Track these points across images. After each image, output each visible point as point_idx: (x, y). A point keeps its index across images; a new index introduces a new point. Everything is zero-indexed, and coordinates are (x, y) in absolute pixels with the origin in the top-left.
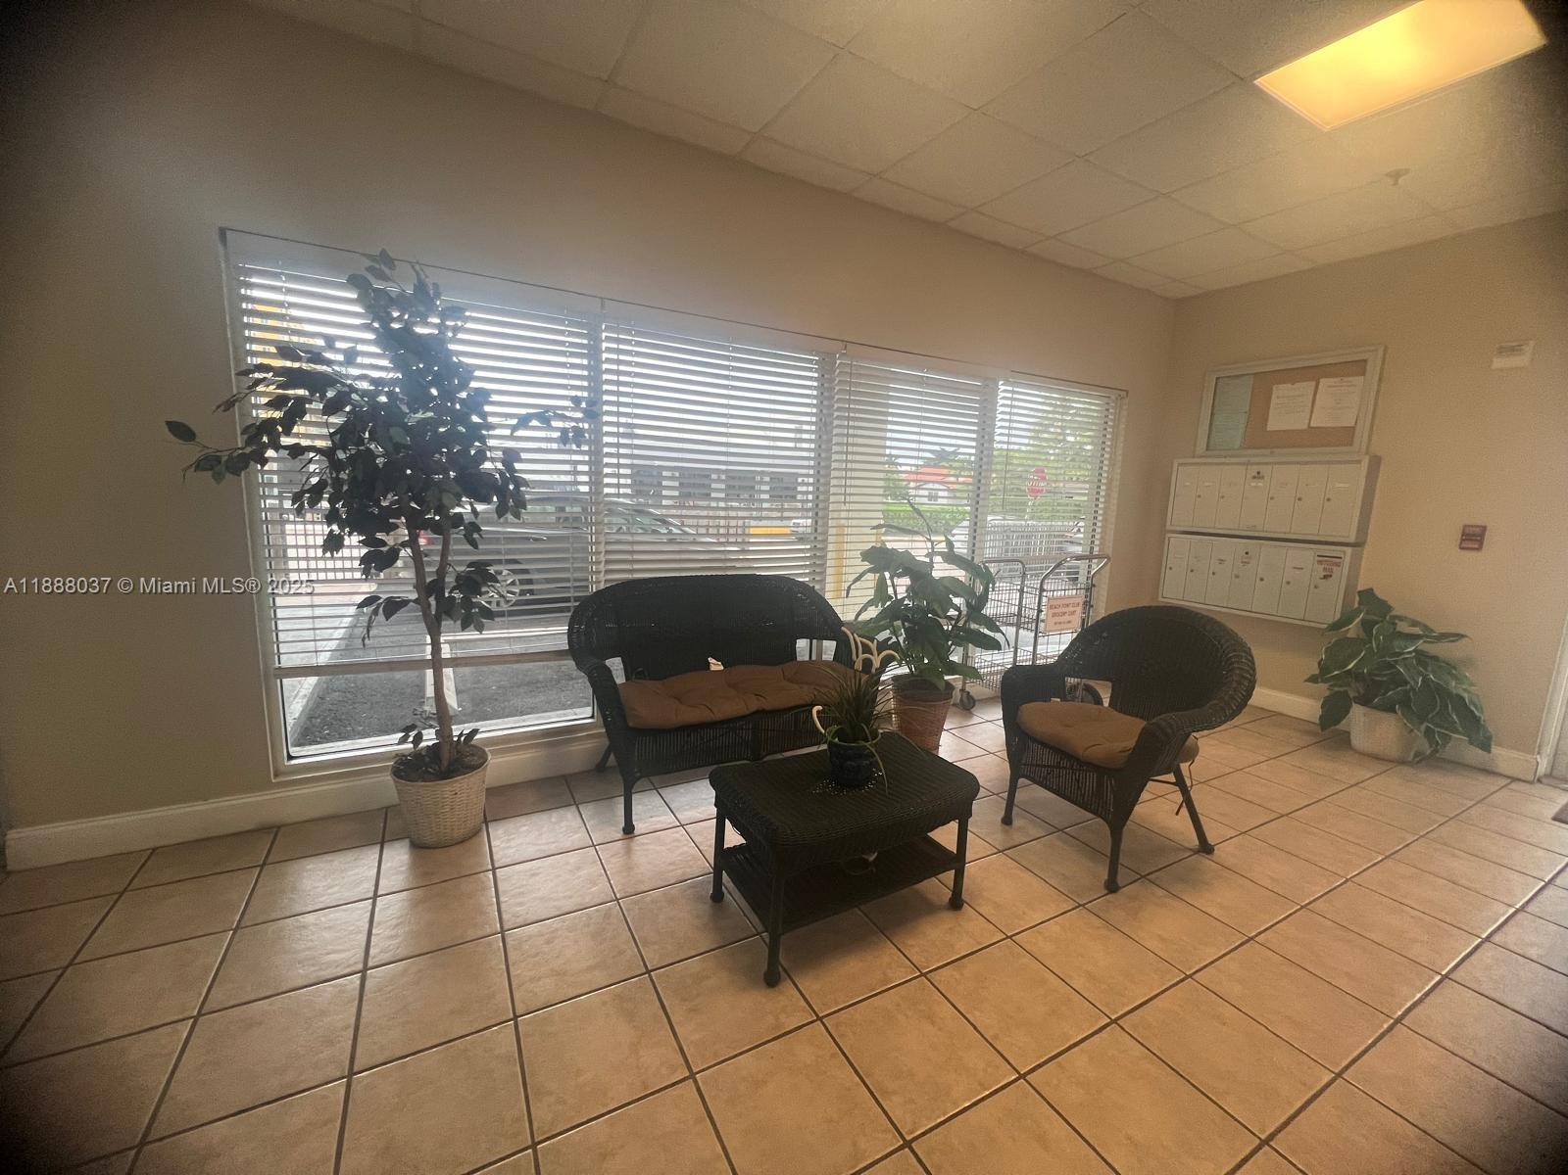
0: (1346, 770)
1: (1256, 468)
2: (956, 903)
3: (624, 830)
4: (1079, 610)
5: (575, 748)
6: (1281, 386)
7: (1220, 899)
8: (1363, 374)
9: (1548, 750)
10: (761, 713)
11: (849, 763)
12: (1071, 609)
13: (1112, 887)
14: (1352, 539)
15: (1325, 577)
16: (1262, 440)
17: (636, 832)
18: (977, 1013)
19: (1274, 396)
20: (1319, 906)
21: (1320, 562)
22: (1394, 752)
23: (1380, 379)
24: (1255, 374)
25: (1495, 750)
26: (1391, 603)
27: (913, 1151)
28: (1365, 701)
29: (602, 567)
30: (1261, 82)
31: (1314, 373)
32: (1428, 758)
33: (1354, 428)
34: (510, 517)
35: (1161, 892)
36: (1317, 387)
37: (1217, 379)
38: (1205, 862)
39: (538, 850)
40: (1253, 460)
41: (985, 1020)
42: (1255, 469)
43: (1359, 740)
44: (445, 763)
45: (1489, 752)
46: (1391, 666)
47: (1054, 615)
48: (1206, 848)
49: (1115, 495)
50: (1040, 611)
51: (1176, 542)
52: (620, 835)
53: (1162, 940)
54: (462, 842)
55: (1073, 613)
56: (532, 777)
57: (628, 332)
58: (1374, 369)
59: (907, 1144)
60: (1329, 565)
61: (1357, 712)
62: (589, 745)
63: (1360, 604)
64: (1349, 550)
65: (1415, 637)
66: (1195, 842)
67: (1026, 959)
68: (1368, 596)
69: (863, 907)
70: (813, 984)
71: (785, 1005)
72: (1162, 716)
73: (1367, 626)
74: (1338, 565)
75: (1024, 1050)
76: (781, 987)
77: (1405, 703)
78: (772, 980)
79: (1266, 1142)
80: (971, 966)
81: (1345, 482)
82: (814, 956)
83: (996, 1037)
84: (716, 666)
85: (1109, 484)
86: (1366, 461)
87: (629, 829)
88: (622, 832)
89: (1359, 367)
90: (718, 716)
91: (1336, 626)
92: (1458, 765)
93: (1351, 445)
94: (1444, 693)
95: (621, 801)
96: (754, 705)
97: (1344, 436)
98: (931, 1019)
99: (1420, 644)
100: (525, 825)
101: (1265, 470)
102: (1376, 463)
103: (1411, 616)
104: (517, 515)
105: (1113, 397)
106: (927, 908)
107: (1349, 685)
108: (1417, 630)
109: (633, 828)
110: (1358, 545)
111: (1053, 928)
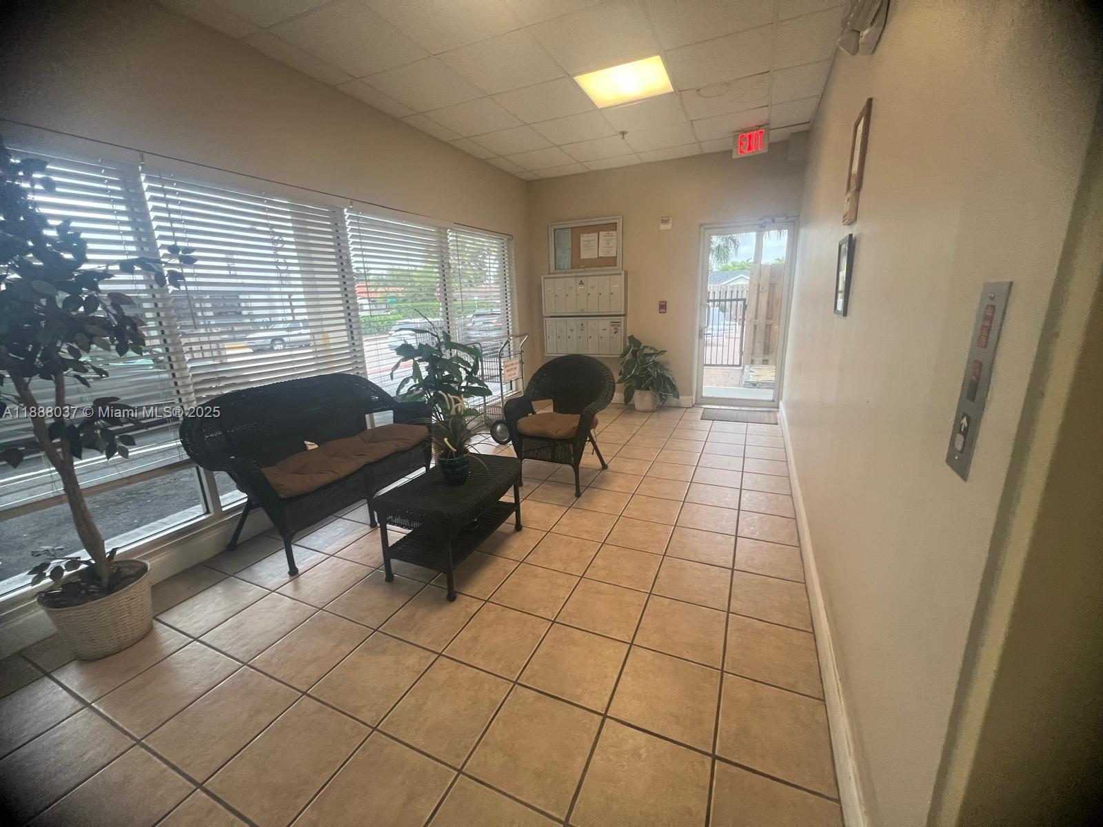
0: (637, 420)
1: (581, 279)
2: (518, 527)
3: (290, 573)
4: (518, 366)
5: (205, 538)
6: (584, 235)
7: (618, 484)
8: (616, 230)
9: (694, 393)
10: (368, 464)
11: (457, 470)
12: (514, 366)
13: (578, 495)
14: (623, 313)
15: (616, 332)
16: (579, 264)
17: (300, 572)
18: (553, 565)
19: (581, 241)
20: (649, 474)
21: (612, 325)
22: (650, 407)
23: (623, 233)
24: (572, 228)
25: (681, 397)
26: (641, 340)
27: (558, 623)
28: (639, 388)
29: (191, 388)
30: (577, 78)
31: (597, 229)
32: (661, 407)
33: (616, 257)
34: (130, 353)
35: (596, 490)
36: (599, 234)
37: (555, 230)
38: (606, 472)
39: (225, 613)
40: (578, 274)
41: (556, 566)
42: (579, 280)
43: (638, 405)
44: (105, 581)
45: (678, 398)
46: (646, 369)
47: (508, 371)
48: (605, 467)
49: (516, 298)
50: (501, 370)
51: (549, 323)
52: (287, 578)
53: (605, 507)
54: (143, 638)
55: (515, 369)
56: (174, 572)
57: (171, 183)
58: (619, 227)
59: (554, 622)
60: (615, 325)
61: (637, 393)
62: (214, 534)
63: (630, 342)
64: (622, 318)
65: (651, 355)
66: (600, 465)
67: (560, 537)
68: (632, 338)
69: (478, 548)
70: (472, 590)
71: (465, 605)
72: (588, 406)
73: (634, 353)
74: (619, 326)
75: (576, 568)
76: (458, 599)
77: (652, 384)
78: (451, 598)
79: (664, 555)
80: (540, 550)
81: (617, 284)
82: (466, 579)
83: (565, 569)
84: (311, 446)
85: (511, 292)
86: (623, 273)
87: (293, 572)
88: (289, 576)
89: (613, 226)
90: (342, 474)
91: (624, 355)
92: (671, 407)
93: (616, 265)
94: (663, 376)
95: (283, 553)
96: (362, 461)
97: (612, 262)
98: (536, 576)
99: (654, 358)
100: (196, 605)
101: (584, 280)
102: (626, 273)
103: (650, 345)
104: (139, 352)
105: (505, 239)
106: (507, 536)
107: (631, 382)
108: (652, 351)
109: (297, 570)
110: (625, 315)
111: (564, 520)
